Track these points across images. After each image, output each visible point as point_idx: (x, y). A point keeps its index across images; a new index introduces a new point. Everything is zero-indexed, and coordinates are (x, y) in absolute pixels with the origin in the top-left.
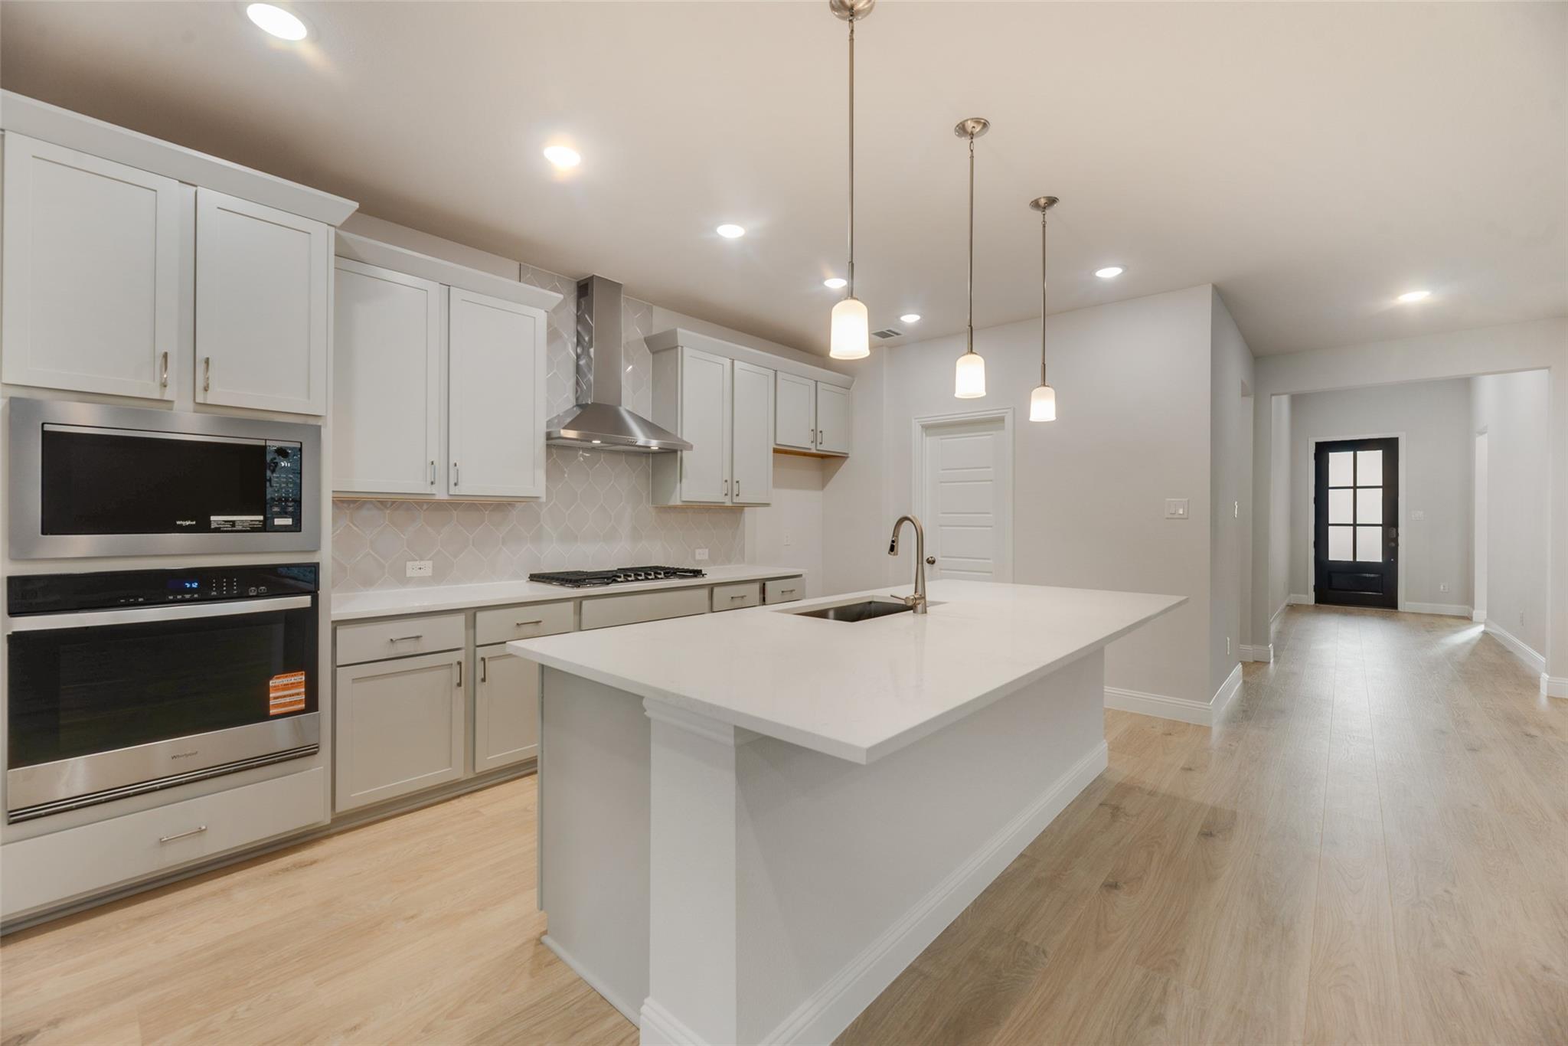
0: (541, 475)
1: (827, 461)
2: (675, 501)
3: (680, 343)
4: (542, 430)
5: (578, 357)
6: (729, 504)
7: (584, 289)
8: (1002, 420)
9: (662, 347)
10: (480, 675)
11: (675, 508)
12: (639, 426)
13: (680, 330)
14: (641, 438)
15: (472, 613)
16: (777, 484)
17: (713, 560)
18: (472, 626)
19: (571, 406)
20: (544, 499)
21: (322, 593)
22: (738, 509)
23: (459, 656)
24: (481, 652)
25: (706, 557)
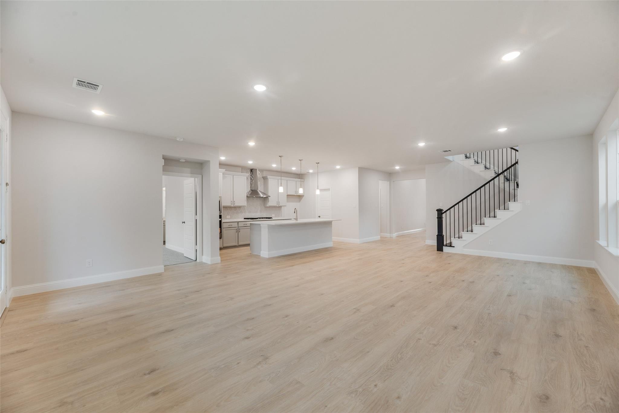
0: (246, 202)
1: (300, 197)
2: (268, 206)
3: (268, 178)
4: (246, 195)
5: (251, 182)
6: (278, 206)
7: (251, 170)
8: (329, 189)
9: (265, 179)
10: (239, 231)
11: (268, 207)
12: (262, 194)
13: (268, 176)
14: (262, 195)
15: (238, 222)
16: (288, 201)
17: (276, 217)
18: (238, 224)
19: (249, 190)
20: (246, 206)
21: (222, 218)
22: (280, 207)
23: (237, 228)
24: (239, 228)
25: (274, 216)
